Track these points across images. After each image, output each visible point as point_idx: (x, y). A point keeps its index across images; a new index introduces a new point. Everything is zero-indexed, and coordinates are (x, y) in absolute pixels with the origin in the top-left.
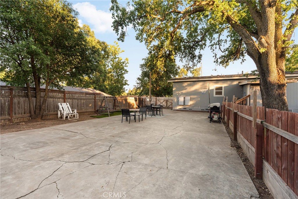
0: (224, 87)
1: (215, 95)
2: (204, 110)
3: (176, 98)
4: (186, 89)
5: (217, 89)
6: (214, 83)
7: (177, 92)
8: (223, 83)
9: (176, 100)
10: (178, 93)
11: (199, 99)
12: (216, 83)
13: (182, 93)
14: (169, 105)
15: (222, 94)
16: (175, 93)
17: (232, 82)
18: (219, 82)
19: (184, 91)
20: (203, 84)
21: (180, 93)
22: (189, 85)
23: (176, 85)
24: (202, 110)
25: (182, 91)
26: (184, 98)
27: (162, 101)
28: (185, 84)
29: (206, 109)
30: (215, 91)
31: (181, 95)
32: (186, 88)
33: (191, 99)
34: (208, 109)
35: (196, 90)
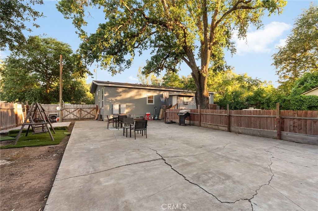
0: (155, 96)
1: (147, 103)
2: (138, 118)
3: (109, 106)
4: (121, 96)
5: (149, 97)
6: (147, 91)
7: (110, 99)
8: (154, 92)
9: (109, 108)
10: (112, 100)
11: (134, 107)
12: (149, 92)
13: (116, 99)
14: (84, 115)
15: (153, 103)
16: (108, 100)
17: (160, 92)
18: (151, 91)
19: (118, 98)
20: (138, 92)
21: (113, 100)
22: (124, 91)
23: (109, 90)
24: (137, 118)
25: (115, 97)
26: (120, 105)
27: (73, 110)
28: (120, 90)
29: (141, 117)
30: (147, 99)
31: (115, 102)
32: (121, 94)
33: (127, 107)
34: (142, 117)
35: (131, 97)
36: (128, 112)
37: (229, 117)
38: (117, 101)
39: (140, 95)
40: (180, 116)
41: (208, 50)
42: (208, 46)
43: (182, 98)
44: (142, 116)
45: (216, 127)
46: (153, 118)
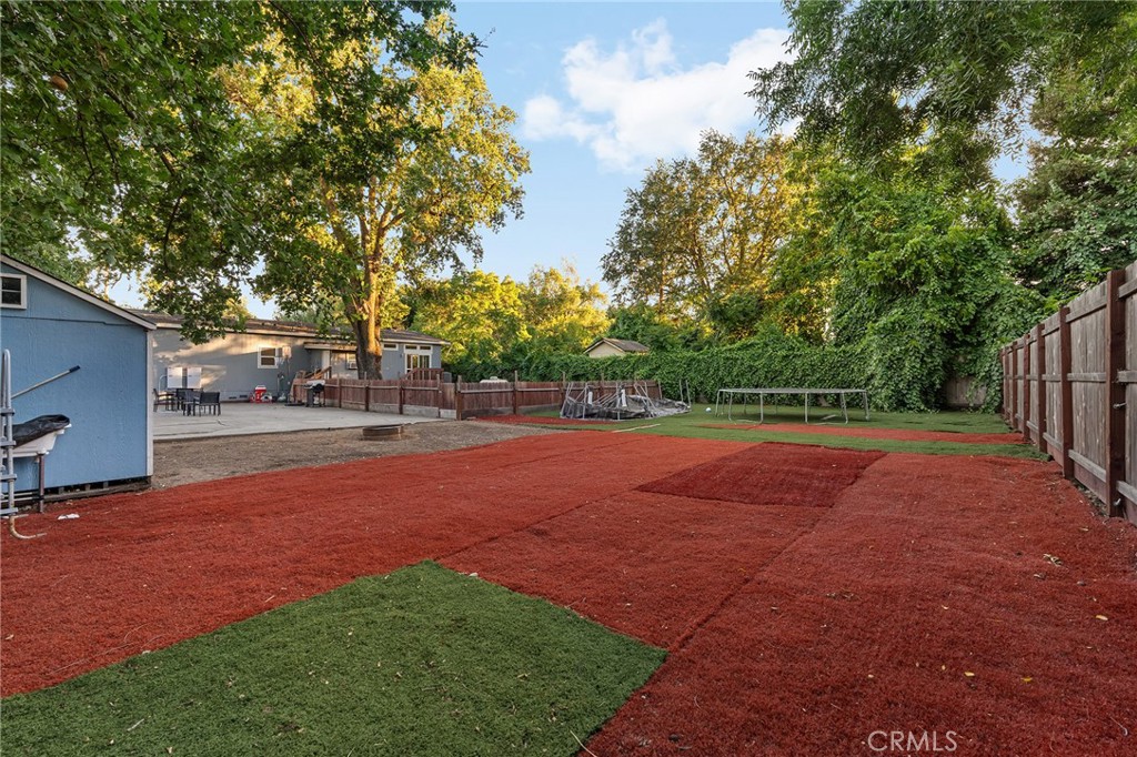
0: (279, 350)
1: (259, 366)
2: (236, 398)
4: (188, 348)
5: (264, 352)
6: (260, 338)
7: (160, 354)
8: (278, 341)
10: (163, 357)
11: (225, 373)
12: (264, 339)
13: (175, 357)
15: (273, 365)
18: (268, 338)
19: (182, 353)
20: (236, 341)
21: (168, 358)
23: (157, 336)
24: (229, 398)
25: (174, 351)
26: (185, 370)
29: (240, 396)
30: (260, 357)
31: (172, 363)
32: (189, 344)
33: (204, 373)
34: (245, 396)
35: (217, 352)
36: (208, 385)
37: (368, 389)
38: (179, 360)
39: (242, 345)
40: (309, 390)
41: (372, 274)
42: (370, 267)
43: (343, 356)
44: (245, 394)
45: (355, 406)
46: (271, 398)
